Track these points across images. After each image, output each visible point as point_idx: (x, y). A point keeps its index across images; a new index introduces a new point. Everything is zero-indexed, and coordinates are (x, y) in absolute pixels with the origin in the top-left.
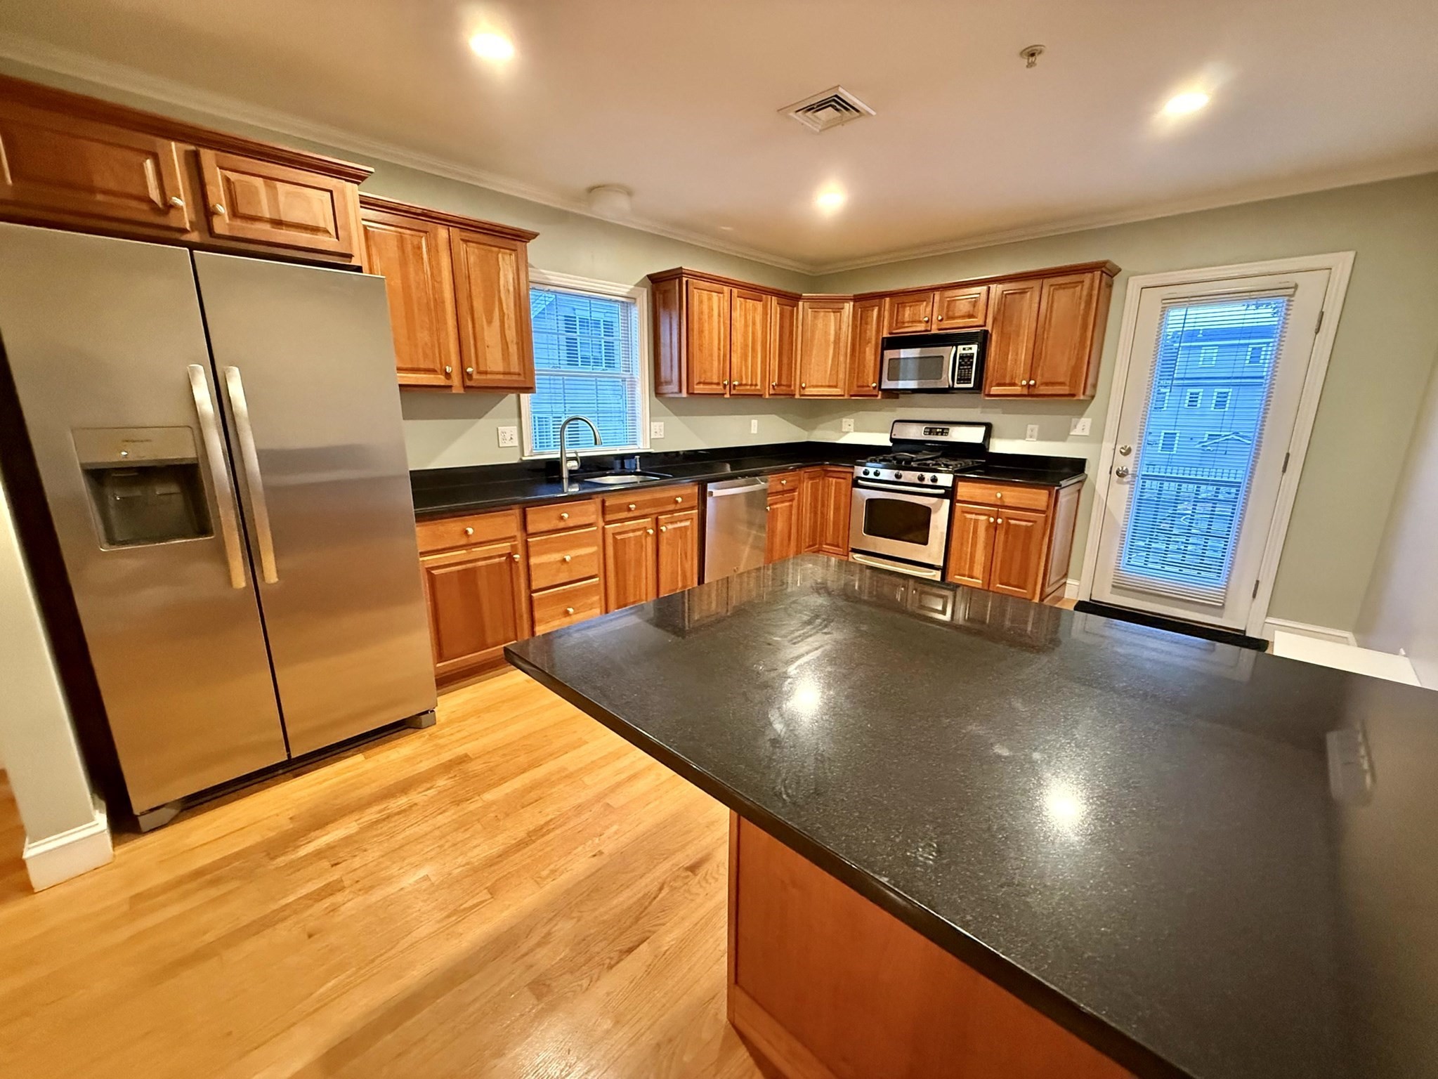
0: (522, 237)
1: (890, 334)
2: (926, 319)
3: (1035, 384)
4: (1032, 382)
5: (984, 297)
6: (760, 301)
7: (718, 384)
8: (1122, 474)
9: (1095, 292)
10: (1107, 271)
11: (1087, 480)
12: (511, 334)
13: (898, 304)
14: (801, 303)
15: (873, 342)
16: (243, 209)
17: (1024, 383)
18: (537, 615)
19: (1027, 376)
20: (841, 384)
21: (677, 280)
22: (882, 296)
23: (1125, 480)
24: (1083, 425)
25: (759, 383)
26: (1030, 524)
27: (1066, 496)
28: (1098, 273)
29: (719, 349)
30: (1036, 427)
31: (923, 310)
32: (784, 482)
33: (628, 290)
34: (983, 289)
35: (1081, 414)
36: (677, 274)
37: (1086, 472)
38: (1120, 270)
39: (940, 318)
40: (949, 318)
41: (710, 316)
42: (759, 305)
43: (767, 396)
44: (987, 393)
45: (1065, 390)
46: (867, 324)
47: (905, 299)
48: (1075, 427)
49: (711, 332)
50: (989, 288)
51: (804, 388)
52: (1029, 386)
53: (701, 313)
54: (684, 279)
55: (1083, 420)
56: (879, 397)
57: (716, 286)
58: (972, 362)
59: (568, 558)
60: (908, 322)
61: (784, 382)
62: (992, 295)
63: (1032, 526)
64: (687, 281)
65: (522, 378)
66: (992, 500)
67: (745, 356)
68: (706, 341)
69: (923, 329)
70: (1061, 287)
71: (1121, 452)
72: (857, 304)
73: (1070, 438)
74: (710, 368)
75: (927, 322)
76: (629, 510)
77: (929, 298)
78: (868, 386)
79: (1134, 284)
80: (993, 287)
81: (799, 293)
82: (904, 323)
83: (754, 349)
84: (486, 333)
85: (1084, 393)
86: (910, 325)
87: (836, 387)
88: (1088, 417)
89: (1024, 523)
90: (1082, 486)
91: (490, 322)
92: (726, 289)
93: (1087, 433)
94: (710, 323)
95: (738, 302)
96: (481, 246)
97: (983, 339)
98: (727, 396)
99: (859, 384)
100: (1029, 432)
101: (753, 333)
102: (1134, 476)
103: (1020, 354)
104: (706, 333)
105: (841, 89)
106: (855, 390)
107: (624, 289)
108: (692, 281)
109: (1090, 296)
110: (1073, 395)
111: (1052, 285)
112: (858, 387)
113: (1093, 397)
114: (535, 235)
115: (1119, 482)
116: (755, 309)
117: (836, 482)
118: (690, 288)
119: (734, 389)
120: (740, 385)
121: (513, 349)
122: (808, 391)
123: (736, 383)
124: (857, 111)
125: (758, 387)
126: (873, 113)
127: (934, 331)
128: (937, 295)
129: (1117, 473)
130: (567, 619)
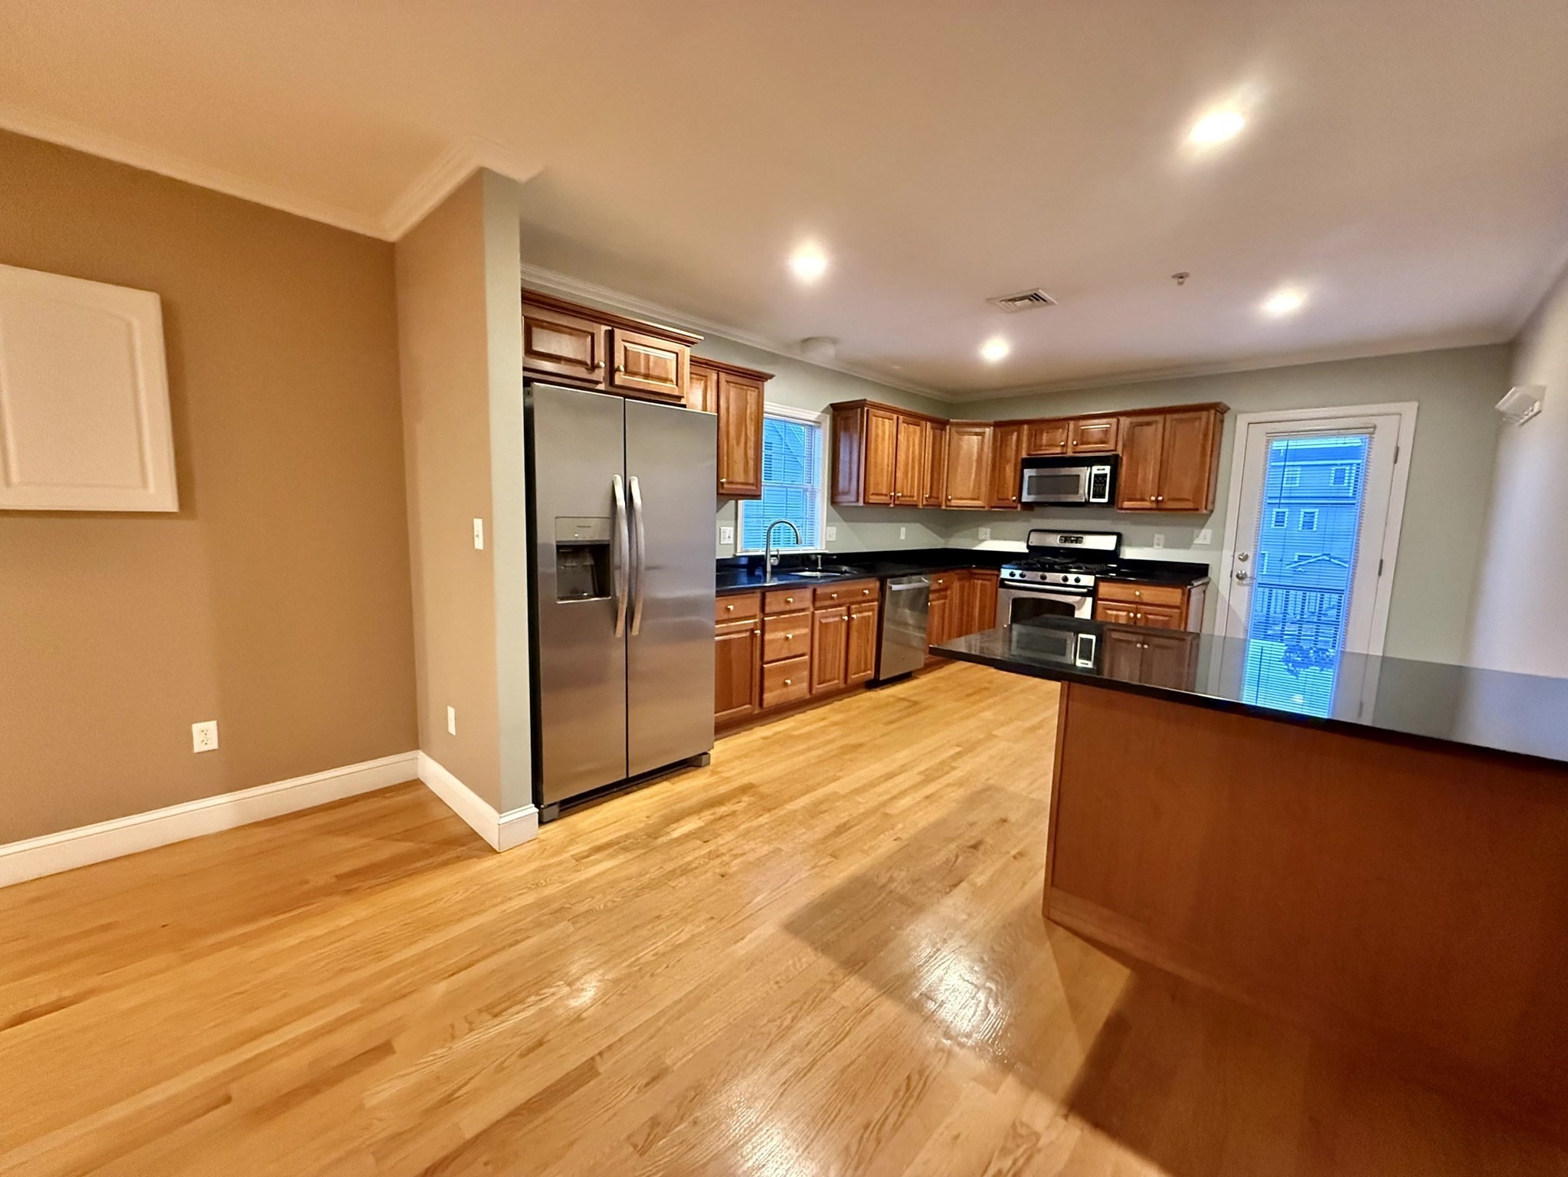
0: (762, 377)
1: (1028, 455)
2: (1062, 443)
3: (1163, 500)
4: (1160, 498)
5: (1114, 427)
6: (918, 426)
7: (886, 495)
8: (1241, 577)
9: (1211, 427)
10: (1219, 410)
11: (1211, 583)
12: (751, 453)
13: (1036, 430)
14: (948, 427)
15: (1013, 461)
16: (631, 368)
17: (1153, 498)
18: (767, 684)
19: (1156, 494)
20: (983, 496)
21: (859, 410)
22: (1019, 423)
23: (1244, 582)
24: (1205, 535)
25: (915, 495)
26: (1167, 618)
27: (1196, 594)
28: (1213, 412)
29: (888, 466)
30: (1162, 537)
31: (1059, 436)
32: (941, 581)
33: (816, 416)
34: (1114, 420)
35: (1202, 527)
36: (861, 404)
37: (1209, 576)
38: (1229, 409)
39: (1075, 443)
40: (1083, 443)
41: (883, 439)
42: (918, 428)
43: (921, 506)
44: (1120, 506)
45: (1190, 505)
46: (1007, 446)
47: (1043, 426)
48: (1198, 537)
49: (883, 452)
50: (1118, 420)
51: (950, 500)
52: (1157, 501)
53: (877, 436)
54: (866, 408)
55: (1204, 531)
56: (1019, 509)
57: (888, 414)
58: (1106, 481)
59: (790, 636)
60: (1046, 446)
61: (934, 495)
62: (1121, 426)
63: (1168, 620)
64: (868, 410)
65: (754, 488)
66: (1131, 598)
67: (906, 473)
68: (879, 460)
69: (1059, 452)
70: (1181, 420)
71: (1240, 559)
72: (997, 429)
73: (1193, 546)
74: (881, 483)
75: (1063, 446)
76: (832, 598)
77: (1064, 426)
78: (1008, 499)
79: (1242, 421)
80: (1122, 419)
81: (946, 418)
82: (1041, 446)
83: (913, 468)
84: (735, 452)
85: (1206, 508)
86: (1047, 448)
87: (978, 499)
88: (1209, 528)
89: (1161, 618)
90: (1206, 588)
91: (738, 443)
92: (895, 416)
93: (1208, 542)
94: (883, 444)
95: (902, 426)
96: (737, 386)
97: (1114, 461)
98: (892, 506)
99: (1000, 497)
100: (1155, 541)
101: (913, 452)
102: (1252, 578)
103: (1149, 473)
104: (880, 451)
105: (1040, 291)
106: (995, 502)
107: (814, 415)
108: (872, 410)
109: (1207, 428)
110: (1197, 509)
111: (1173, 420)
112: (999, 499)
113: (1212, 511)
114: (771, 377)
115: (1239, 584)
116: (915, 432)
117: (982, 585)
118: (870, 415)
119: (898, 499)
120: (903, 496)
121: (751, 463)
122: (954, 502)
123: (900, 494)
124: (1045, 301)
125: (915, 499)
126: (1056, 302)
127: (1070, 454)
128: (1072, 424)
129: (1238, 576)
130: (785, 690)
